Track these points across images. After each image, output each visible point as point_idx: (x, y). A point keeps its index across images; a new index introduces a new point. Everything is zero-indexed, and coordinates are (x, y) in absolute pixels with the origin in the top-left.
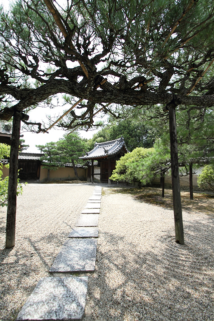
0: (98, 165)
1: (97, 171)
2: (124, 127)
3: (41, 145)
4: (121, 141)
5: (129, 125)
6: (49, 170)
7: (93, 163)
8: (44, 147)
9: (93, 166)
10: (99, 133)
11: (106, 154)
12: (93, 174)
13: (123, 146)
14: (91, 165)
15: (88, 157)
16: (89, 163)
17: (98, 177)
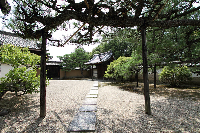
0: (96, 68)
1: (96, 72)
2: (112, 44)
3: (60, 56)
4: (110, 53)
5: (115, 43)
6: (65, 72)
7: (92, 67)
8: (62, 57)
9: (93, 69)
11: (101, 61)
12: (93, 74)
13: (112, 56)
14: (91, 68)
15: (90, 63)
16: (90, 67)
17: (96, 76)
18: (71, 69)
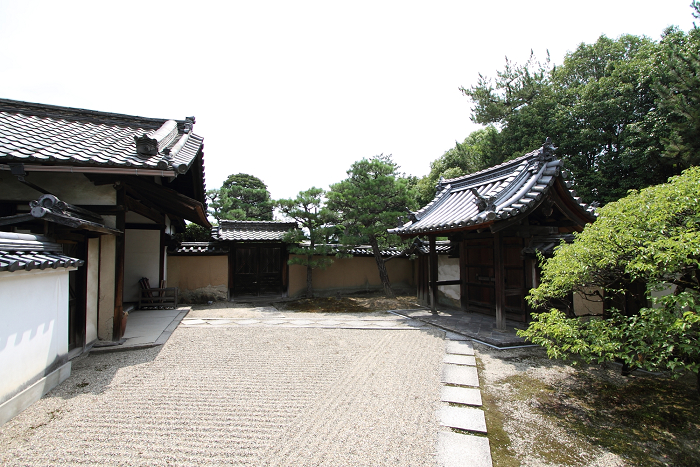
0: (453, 253)
1: (449, 271)
4: (544, 159)
7: (433, 245)
9: (435, 256)
10: (449, 157)
11: (484, 215)
12: (435, 284)
13: (558, 179)
14: (426, 250)
15: (418, 225)
16: (421, 244)
17: (453, 293)
18: (334, 254)
